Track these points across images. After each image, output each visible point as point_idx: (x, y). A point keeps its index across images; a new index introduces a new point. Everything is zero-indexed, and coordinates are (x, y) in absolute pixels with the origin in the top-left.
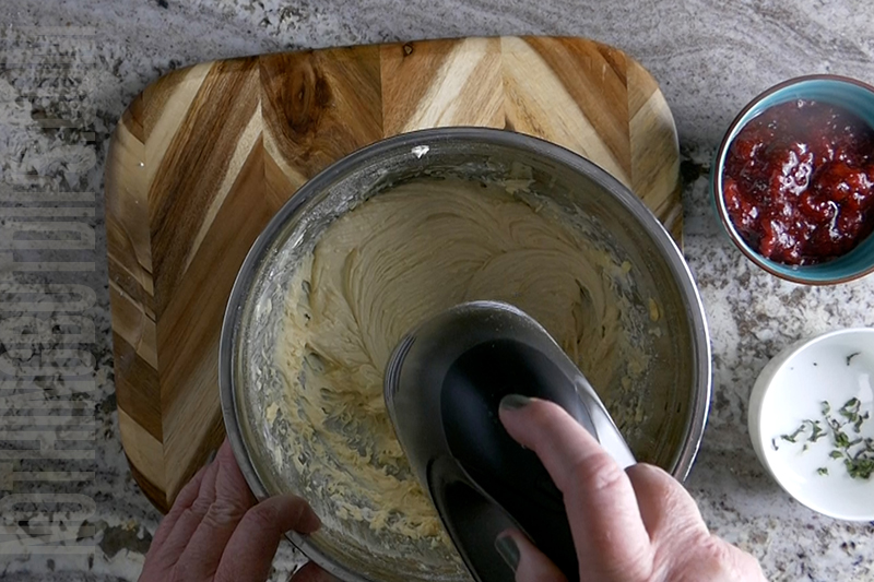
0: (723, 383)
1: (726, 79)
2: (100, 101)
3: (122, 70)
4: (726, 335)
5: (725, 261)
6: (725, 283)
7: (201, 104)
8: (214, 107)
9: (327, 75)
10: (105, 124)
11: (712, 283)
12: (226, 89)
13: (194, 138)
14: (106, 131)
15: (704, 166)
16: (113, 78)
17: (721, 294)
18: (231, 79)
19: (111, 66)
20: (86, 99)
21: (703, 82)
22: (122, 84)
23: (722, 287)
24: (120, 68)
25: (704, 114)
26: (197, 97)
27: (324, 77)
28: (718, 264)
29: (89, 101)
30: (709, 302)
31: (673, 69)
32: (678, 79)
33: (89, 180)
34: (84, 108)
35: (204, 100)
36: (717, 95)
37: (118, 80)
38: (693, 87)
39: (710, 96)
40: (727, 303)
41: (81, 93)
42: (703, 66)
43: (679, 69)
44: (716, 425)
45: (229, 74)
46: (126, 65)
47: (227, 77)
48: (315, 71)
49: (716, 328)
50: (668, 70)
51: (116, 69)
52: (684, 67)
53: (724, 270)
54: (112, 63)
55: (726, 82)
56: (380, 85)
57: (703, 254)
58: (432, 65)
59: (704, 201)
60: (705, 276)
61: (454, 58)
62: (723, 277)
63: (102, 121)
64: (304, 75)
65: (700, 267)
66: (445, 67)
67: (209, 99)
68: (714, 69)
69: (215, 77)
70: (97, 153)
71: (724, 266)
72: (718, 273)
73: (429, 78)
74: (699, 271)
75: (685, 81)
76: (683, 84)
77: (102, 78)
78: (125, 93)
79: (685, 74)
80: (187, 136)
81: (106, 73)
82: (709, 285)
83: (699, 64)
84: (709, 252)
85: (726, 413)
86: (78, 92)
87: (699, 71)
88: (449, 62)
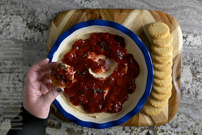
0: (189, 88)
1: (190, 16)
2: (42, 21)
3: (47, 14)
4: (190, 76)
5: (189, 59)
6: (189, 64)
7: (71, 19)
8: (75, 20)
9: (102, 15)
10: (43, 27)
11: (186, 64)
12: (78, 16)
13: (69, 27)
14: (44, 28)
15: (185, 37)
16: (45, 16)
17: (188, 67)
18: (79, 14)
19: (45, 13)
20: (39, 21)
21: (184, 17)
22: (48, 17)
23: (189, 65)
24: (47, 13)
25: (184, 24)
26: (71, 17)
27: (101, 15)
28: (188, 60)
29: (40, 21)
30: (186, 69)
31: (177, 14)
32: (178, 16)
33: (40, 40)
34: (39, 23)
35: (72, 18)
36: (188, 20)
37: (47, 16)
38: (182, 18)
39: (186, 20)
40: (190, 69)
41: (38, 19)
42: (184, 13)
43: (179, 14)
44: (187, 98)
45: (79, 13)
46: (49, 13)
47: (78, 13)
48: (99, 14)
49: (187, 75)
50: (176, 14)
51: (46, 14)
52: (180, 13)
53: (189, 61)
54: (45, 12)
55: (190, 17)
56: (114, 18)
57: (184, 57)
58: (126, 15)
59: (185, 45)
60: (185, 63)
61: (132, 14)
62: (189, 63)
63: (43, 26)
64: (96, 15)
65: (184, 60)
66: (130, 16)
67: (73, 18)
68: (187, 14)
69: (75, 13)
70: (42, 34)
71: (189, 60)
72: (188, 62)
73: (126, 18)
74: (183, 61)
75: (180, 17)
76: (179, 17)
77: (43, 16)
78: (48, 19)
79: (180, 15)
80: (67, 27)
81: (44, 15)
82: (186, 65)
83: (183, 12)
84: (186, 57)
85: (190, 95)
86: (37, 19)
87: (183, 14)
88: (131, 15)
